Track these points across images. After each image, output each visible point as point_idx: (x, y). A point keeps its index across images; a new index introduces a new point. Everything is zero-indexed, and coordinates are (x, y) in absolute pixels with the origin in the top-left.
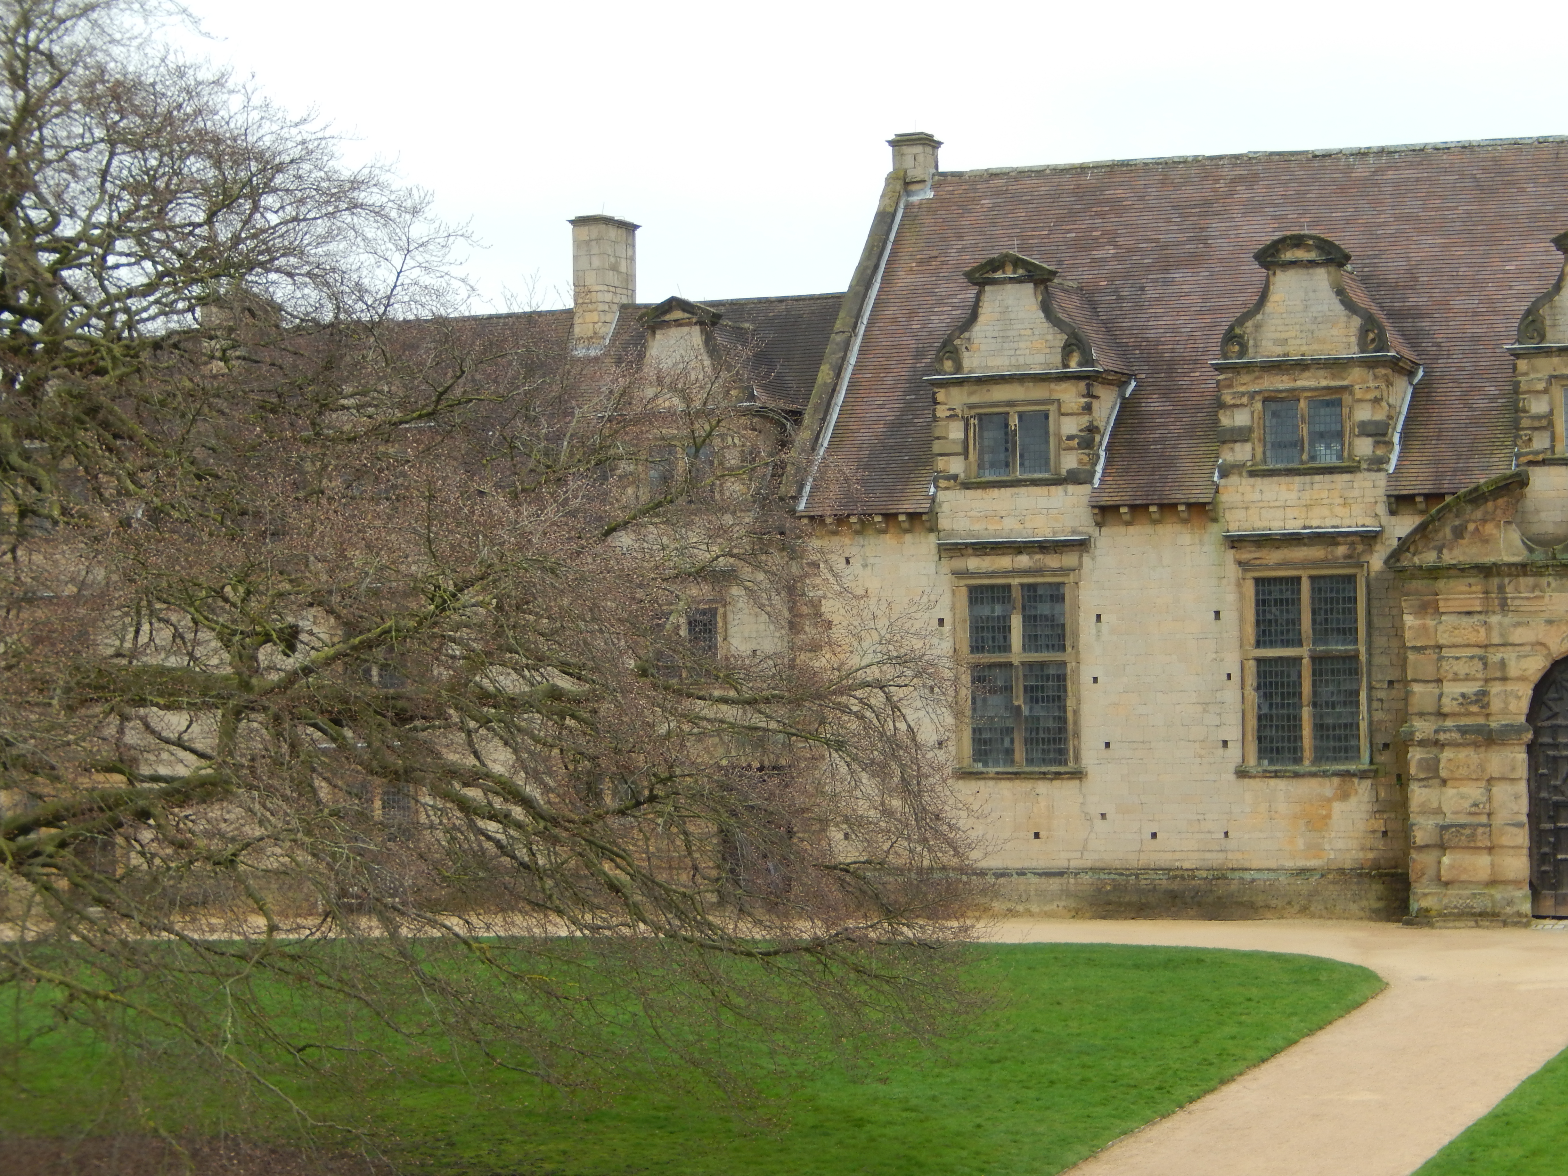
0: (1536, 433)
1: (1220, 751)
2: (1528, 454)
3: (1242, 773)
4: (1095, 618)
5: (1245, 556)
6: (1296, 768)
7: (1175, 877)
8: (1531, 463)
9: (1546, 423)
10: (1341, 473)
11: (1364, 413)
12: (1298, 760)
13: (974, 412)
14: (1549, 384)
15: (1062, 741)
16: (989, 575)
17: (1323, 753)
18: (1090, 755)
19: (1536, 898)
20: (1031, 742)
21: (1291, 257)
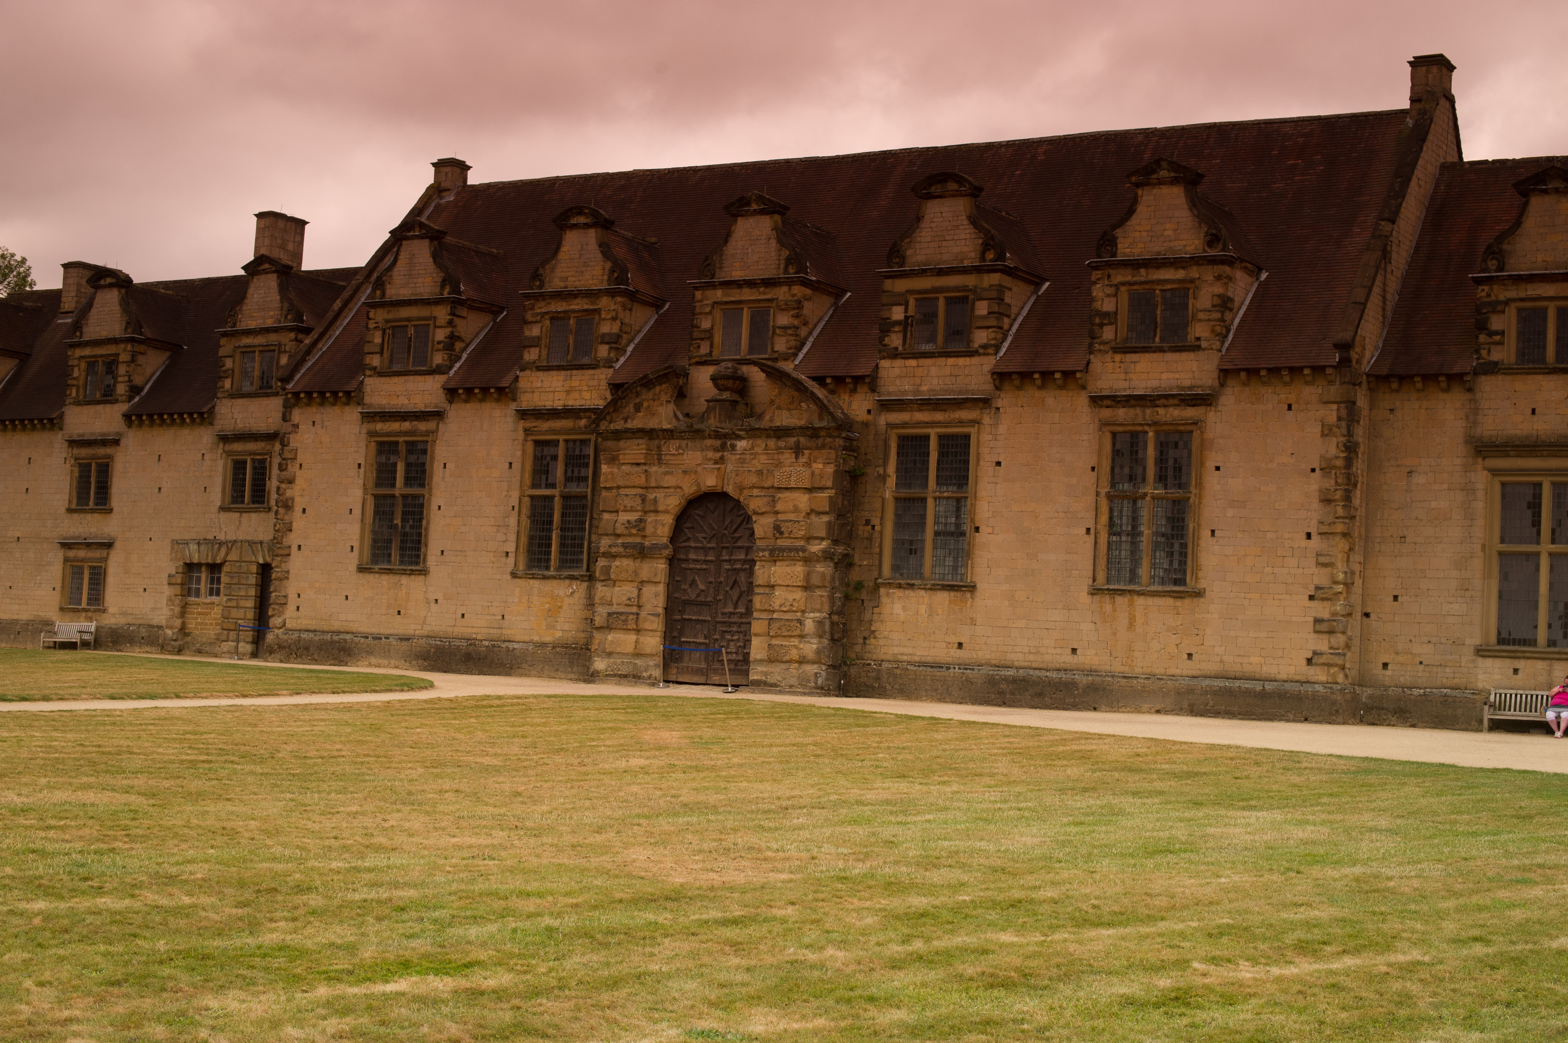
0: (703, 343)
1: (504, 559)
2: (696, 357)
3: (514, 575)
4: (443, 465)
5: (529, 424)
6: (546, 573)
7: (471, 645)
8: (698, 363)
9: (709, 335)
10: (588, 369)
11: (606, 328)
12: (548, 568)
13: (389, 325)
14: (713, 307)
15: (419, 549)
16: (388, 434)
17: (564, 564)
18: (432, 559)
19: (666, 667)
20: (402, 549)
21: (574, 221)
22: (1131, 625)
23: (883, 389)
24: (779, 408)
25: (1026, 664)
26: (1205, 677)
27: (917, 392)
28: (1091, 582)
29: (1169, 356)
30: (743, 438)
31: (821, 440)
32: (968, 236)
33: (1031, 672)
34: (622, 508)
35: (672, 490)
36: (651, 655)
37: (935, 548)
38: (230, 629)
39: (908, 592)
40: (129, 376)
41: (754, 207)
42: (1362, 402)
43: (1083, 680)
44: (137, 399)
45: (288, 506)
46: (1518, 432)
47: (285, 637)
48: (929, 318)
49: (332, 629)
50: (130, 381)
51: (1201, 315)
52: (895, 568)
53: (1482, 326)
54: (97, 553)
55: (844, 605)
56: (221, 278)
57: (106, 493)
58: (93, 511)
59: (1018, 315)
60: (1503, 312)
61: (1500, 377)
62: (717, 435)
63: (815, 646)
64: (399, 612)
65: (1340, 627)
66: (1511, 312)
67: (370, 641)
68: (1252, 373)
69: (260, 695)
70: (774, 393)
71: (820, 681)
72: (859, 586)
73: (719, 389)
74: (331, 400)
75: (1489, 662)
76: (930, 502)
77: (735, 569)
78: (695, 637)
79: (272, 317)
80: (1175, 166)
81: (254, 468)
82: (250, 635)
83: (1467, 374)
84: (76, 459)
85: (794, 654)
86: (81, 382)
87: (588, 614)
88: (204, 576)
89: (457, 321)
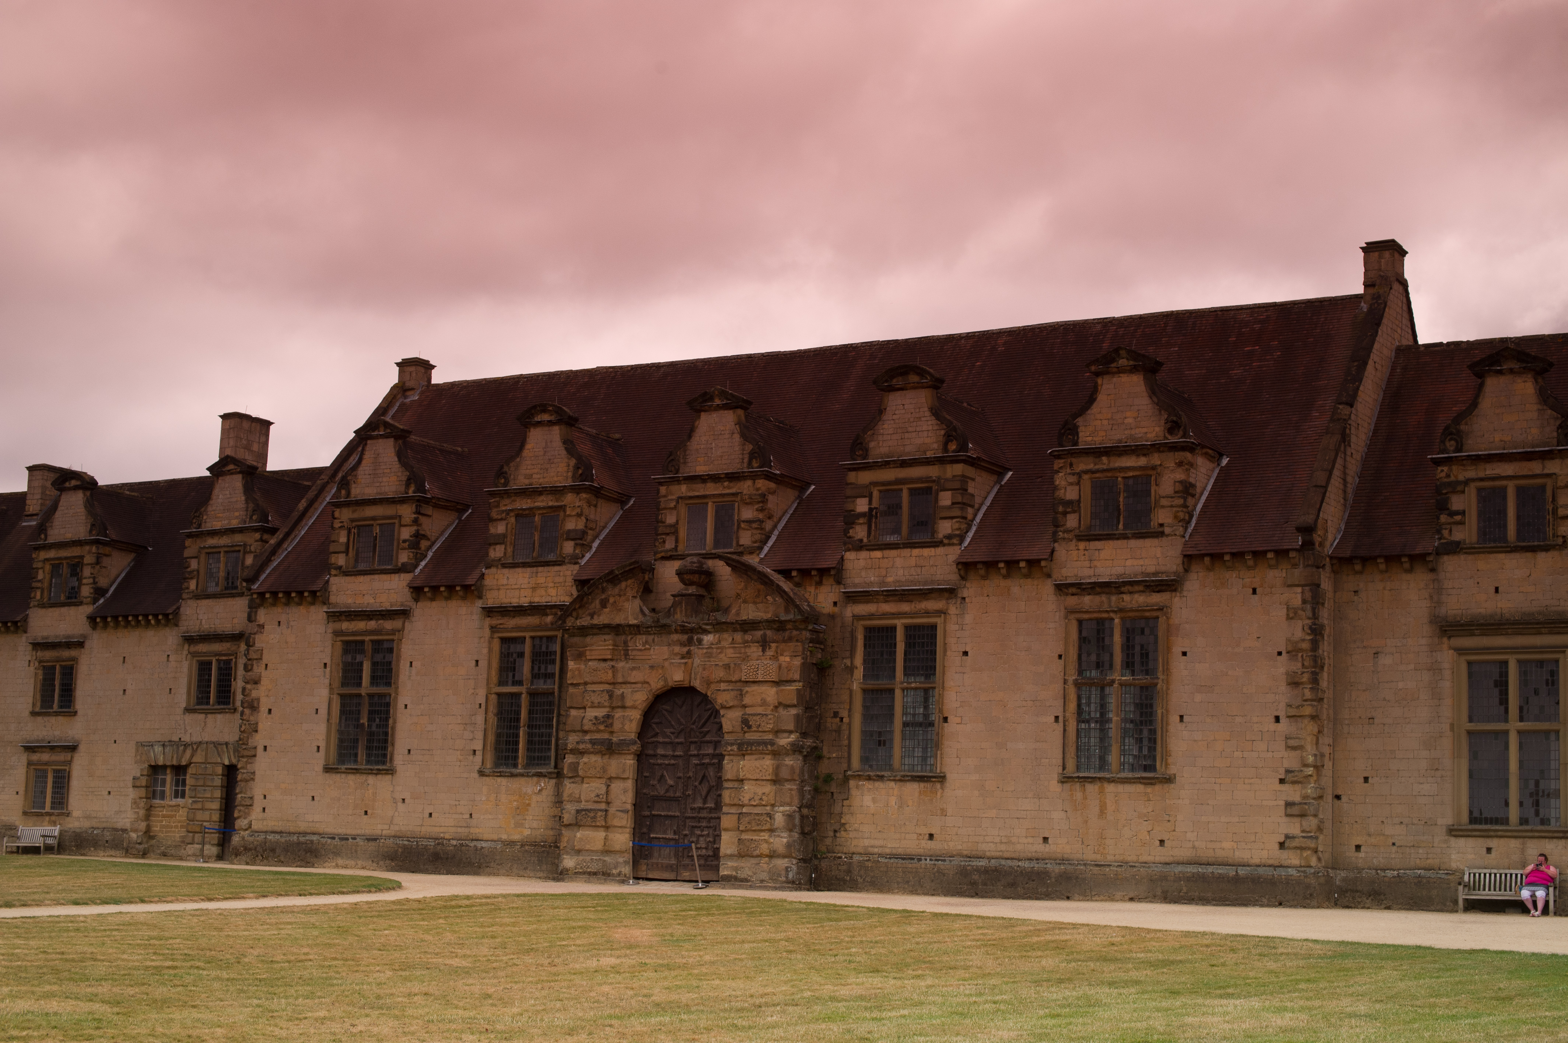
0: (668, 538)
1: (471, 757)
2: (661, 552)
3: (481, 773)
4: (409, 664)
5: (495, 621)
6: (514, 771)
7: (439, 844)
8: (664, 558)
9: (674, 530)
10: (553, 565)
11: (571, 524)
12: (515, 766)
13: (354, 524)
14: (678, 502)
15: (386, 748)
16: (354, 634)
17: (532, 761)
18: (399, 758)
19: (635, 863)
20: (368, 748)
21: (538, 418)
22: (1102, 812)
23: (849, 581)
24: (745, 602)
25: (998, 854)
26: (1178, 863)
27: (883, 583)
28: (1061, 771)
29: (1133, 543)
30: (710, 632)
31: (787, 634)
32: (930, 428)
33: (1003, 862)
34: (589, 704)
35: (639, 685)
36: (620, 852)
37: (904, 738)
38: (195, 831)
39: (877, 784)
40: (94, 578)
41: (717, 402)
42: (1326, 584)
43: (1055, 869)
44: (101, 601)
45: (253, 706)
46: (1483, 611)
47: (251, 839)
48: (893, 509)
49: (299, 830)
50: (95, 583)
51: (1164, 502)
52: (865, 760)
53: (1443, 506)
54: (62, 757)
55: (813, 798)
56: (186, 479)
57: (71, 696)
58: (57, 714)
59: (981, 504)
60: (1463, 492)
61: (1462, 557)
62: (683, 630)
63: (785, 840)
64: (366, 813)
65: (1312, 810)
66: (1471, 490)
67: (337, 842)
68: (1217, 557)
69: (226, 899)
70: (740, 587)
71: (791, 876)
72: (828, 779)
73: (685, 584)
74: (296, 600)
75: (1462, 842)
76: (898, 693)
77: (704, 764)
78: (665, 832)
79: (237, 517)
80: (1134, 355)
81: (219, 669)
82: (215, 838)
83: (1430, 554)
84: (40, 662)
85: (764, 848)
86: (46, 585)
87: (557, 811)
88: (169, 778)
89: (422, 519)
